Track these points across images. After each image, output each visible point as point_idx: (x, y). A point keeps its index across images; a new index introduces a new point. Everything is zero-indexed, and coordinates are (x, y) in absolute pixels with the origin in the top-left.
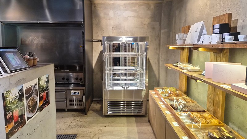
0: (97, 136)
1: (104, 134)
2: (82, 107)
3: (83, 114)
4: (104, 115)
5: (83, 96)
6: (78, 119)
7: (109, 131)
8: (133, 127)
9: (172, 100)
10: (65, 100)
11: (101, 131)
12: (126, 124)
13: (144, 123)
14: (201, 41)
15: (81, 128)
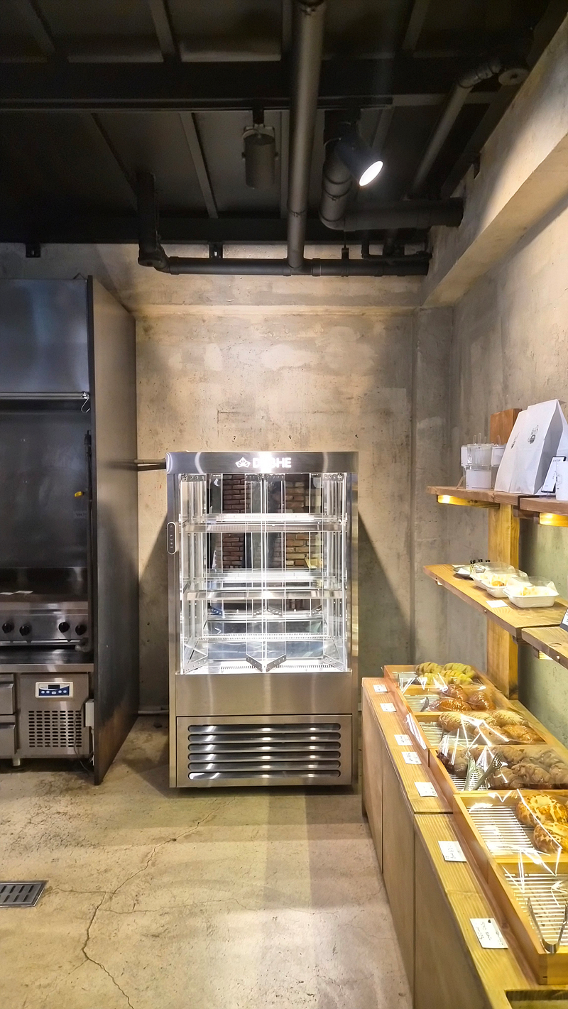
0: (133, 889)
1: (166, 879)
2: (85, 751)
3: (87, 779)
4: (172, 785)
5: (87, 700)
6: (62, 804)
7: (187, 865)
8: (294, 842)
9: (449, 729)
10: (12, 719)
11: (153, 864)
12: (264, 829)
13: (342, 821)
14: (548, 486)
15: (70, 848)
